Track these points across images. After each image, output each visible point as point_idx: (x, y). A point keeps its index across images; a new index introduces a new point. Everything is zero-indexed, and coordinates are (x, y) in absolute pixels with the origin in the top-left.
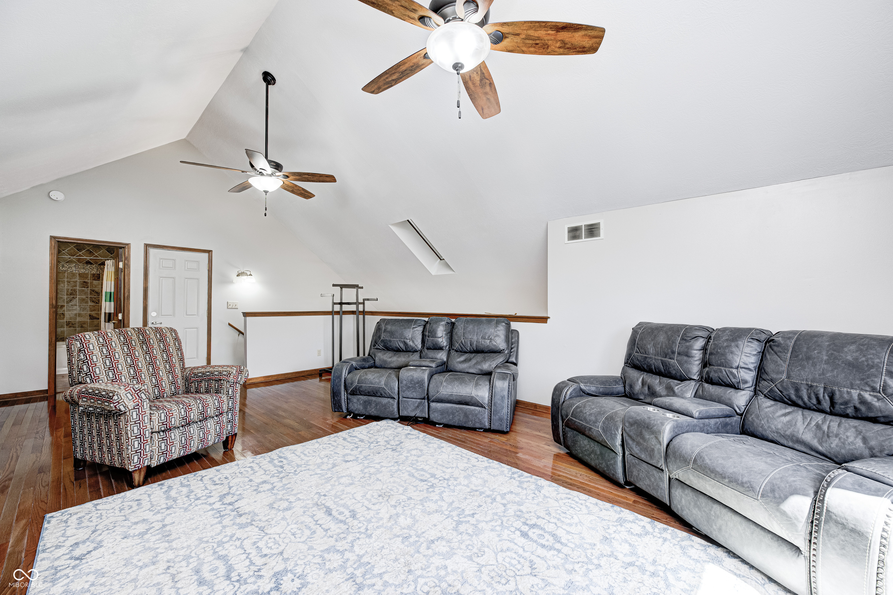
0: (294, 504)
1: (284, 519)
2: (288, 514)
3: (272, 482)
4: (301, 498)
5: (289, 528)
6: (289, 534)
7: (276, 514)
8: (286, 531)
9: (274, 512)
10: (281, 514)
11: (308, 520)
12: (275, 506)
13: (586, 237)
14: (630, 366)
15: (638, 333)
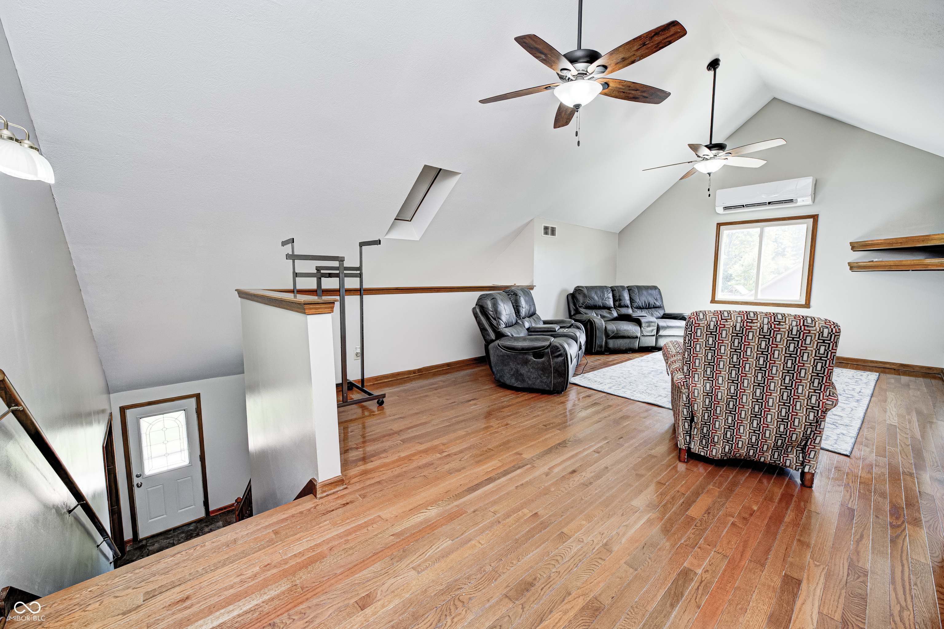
13: (551, 235)
14: (584, 308)
15: (585, 291)
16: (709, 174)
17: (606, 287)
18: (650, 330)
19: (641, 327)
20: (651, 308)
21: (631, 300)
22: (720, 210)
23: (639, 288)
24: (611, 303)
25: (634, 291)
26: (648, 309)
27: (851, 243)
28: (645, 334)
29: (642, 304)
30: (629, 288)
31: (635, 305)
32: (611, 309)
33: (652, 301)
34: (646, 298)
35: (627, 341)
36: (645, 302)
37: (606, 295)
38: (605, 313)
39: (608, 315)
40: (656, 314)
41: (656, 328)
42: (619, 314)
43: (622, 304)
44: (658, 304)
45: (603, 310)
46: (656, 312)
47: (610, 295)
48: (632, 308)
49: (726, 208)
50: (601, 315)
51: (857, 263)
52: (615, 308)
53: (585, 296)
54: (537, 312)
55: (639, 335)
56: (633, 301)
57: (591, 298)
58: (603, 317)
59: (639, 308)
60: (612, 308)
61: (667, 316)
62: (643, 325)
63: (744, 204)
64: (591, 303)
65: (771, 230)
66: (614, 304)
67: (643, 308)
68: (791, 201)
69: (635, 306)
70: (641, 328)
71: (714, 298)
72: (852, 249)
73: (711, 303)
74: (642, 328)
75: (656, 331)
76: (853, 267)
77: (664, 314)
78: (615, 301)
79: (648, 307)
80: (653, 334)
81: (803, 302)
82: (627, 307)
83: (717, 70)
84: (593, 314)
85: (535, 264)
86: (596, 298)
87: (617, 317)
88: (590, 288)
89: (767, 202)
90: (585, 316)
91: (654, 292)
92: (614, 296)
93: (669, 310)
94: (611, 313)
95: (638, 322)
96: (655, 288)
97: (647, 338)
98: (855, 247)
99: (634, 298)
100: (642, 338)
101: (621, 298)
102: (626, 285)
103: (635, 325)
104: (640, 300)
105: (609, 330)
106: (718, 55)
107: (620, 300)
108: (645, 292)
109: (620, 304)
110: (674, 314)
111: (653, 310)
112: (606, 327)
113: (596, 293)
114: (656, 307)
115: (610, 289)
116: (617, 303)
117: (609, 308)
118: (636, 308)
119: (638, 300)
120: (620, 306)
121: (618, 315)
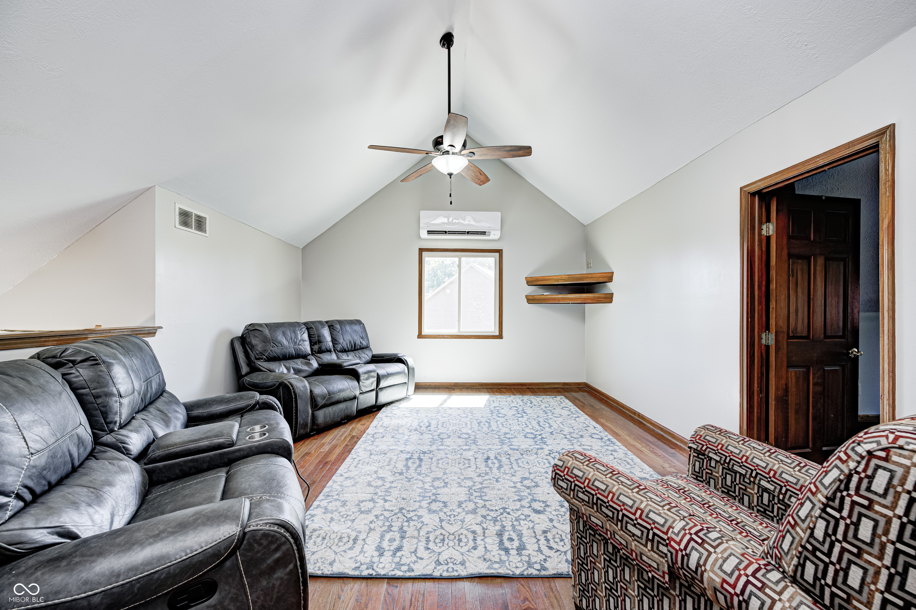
0: (519, 480)
1: (530, 473)
2: (527, 475)
3: (530, 509)
4: (512, 483)
5: (529, 467)
6: (530, 464)
7: (535, 478)
8: (532, 466)
9: (535, 480)
10: (532, 477)
11: (515, 467)
12: (533, 484)
13: (196, 229)
14: (266, 361)
15: (267, 332)
16: (450, 175)
17: (297, 324)
18: (369, 383)
19: (358, 380)
20: (357, 350)
21: (334, 341)
22: (424, 234)
23: (340, 322)
24: (306, 347)
25: (336, 328)
26: (355, 352)
27: (526, 278)
28: (364, 389)
29: (347, 344)
30: (329, 324)
31: (339, 347)
32: (309, 357)
33: (358, 341)
34: (351, 336)
35: (342, 406)
36: (350, 342)
37: (299, 336)
38: (299, 364)
39: (305, 368)
40: (364, 358)
41: (376, 379)
42: (320, 363)
43: (323, 348)
44: (364, 343)
45: (295, 360)
46: (363, 355)
47: (306, 336)
48: (335, 353)
49: (430, 232)
50: (294, 369)
51: (533, 296)
52: (313, 354)
53: (266, 340)
54: (167, 388)
55: (357, 393)
56: (336, 342)
57: (276, 343)
58: (297, 371)
59: (344, 351)
60: (309, 354)
61: (377, 359)
62: (362, 377)
63: (447, 230)
64: (277, 351)
65: (468, 261)
66: (312, 349)
67: (349, 351)
68: (484, 233)
69: (338, 349)
70: (359, 383)
71: (421, 333)
72: (527, 283)
73: (418, 338)
74: (361, 383)
75: (375, 383)
76: (531, 300)
77: (373, 356)
78: (312, 344)
79: (355, 348)
80: (372, 388)
81: (497, 333)
82: (330, 351)
83: (451, 49)
84: (281, 370)
85: (158, 280)
86: (285, 342)
87: (318, 368)
88: (274, 327)
89: (467, 231)
90: (271, 377)
91: (357, 328)
92: (310, 336)
93: (378, 349)
94: (309, 364)
95: (354, 375)
96: (359, 322)
97: (366, 395)
98: (530, 282)
99: (337, 339)
100: (361, 397)
101: (322, 339)
102: (324, 320)
103: (351, 379)
104: (344, 341)
105: (318, 396)
106: (453, 29)
107: (320, 342)
108: (348, 328)
109: (320, 348)
110: (386, 355)
111: (360, 351)
112: (311, 391)
113: (284, 334)
114: (363, 348)
115: (303, 326)
116: (316, 347)
117: (304, 357)
118: (340, 352)
119: (341, 341)
120: (321, 351)
121: (319, 365)
